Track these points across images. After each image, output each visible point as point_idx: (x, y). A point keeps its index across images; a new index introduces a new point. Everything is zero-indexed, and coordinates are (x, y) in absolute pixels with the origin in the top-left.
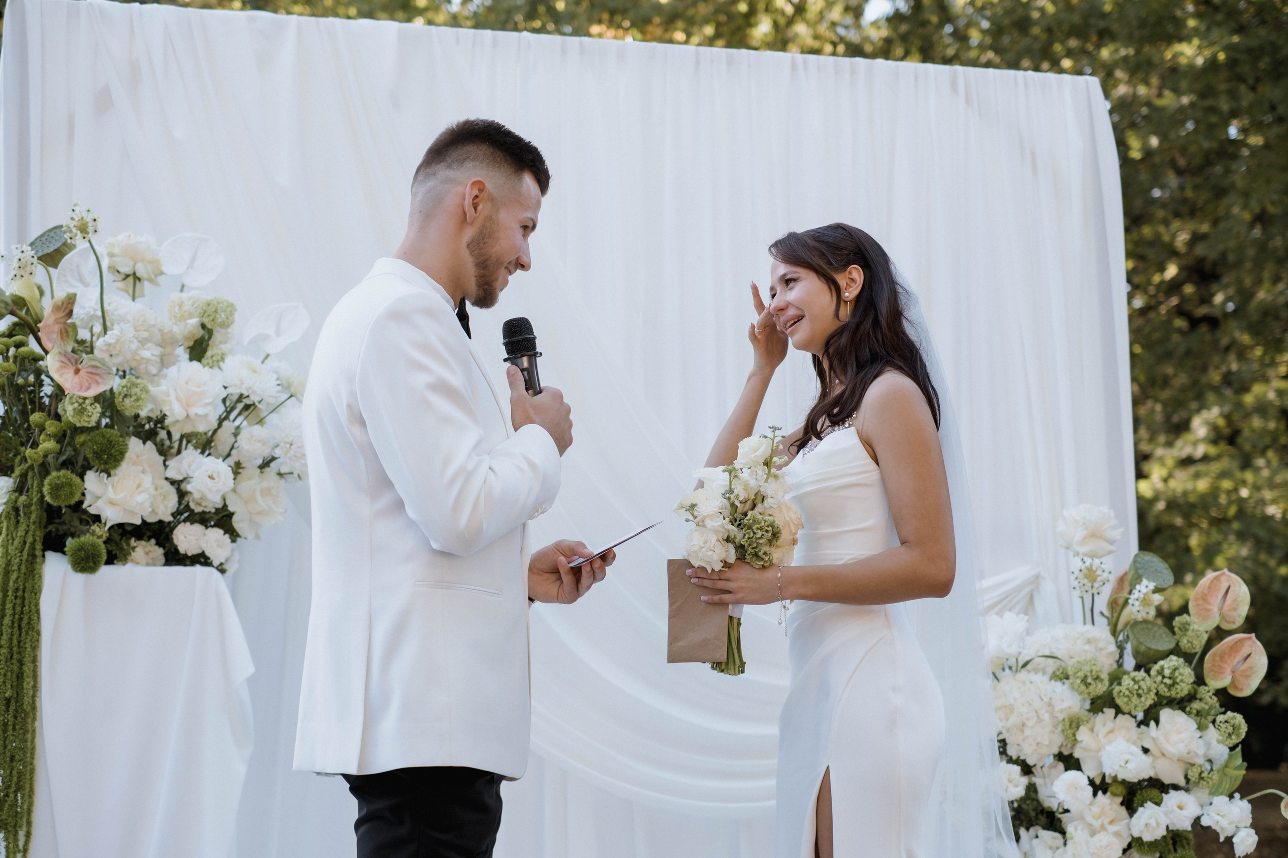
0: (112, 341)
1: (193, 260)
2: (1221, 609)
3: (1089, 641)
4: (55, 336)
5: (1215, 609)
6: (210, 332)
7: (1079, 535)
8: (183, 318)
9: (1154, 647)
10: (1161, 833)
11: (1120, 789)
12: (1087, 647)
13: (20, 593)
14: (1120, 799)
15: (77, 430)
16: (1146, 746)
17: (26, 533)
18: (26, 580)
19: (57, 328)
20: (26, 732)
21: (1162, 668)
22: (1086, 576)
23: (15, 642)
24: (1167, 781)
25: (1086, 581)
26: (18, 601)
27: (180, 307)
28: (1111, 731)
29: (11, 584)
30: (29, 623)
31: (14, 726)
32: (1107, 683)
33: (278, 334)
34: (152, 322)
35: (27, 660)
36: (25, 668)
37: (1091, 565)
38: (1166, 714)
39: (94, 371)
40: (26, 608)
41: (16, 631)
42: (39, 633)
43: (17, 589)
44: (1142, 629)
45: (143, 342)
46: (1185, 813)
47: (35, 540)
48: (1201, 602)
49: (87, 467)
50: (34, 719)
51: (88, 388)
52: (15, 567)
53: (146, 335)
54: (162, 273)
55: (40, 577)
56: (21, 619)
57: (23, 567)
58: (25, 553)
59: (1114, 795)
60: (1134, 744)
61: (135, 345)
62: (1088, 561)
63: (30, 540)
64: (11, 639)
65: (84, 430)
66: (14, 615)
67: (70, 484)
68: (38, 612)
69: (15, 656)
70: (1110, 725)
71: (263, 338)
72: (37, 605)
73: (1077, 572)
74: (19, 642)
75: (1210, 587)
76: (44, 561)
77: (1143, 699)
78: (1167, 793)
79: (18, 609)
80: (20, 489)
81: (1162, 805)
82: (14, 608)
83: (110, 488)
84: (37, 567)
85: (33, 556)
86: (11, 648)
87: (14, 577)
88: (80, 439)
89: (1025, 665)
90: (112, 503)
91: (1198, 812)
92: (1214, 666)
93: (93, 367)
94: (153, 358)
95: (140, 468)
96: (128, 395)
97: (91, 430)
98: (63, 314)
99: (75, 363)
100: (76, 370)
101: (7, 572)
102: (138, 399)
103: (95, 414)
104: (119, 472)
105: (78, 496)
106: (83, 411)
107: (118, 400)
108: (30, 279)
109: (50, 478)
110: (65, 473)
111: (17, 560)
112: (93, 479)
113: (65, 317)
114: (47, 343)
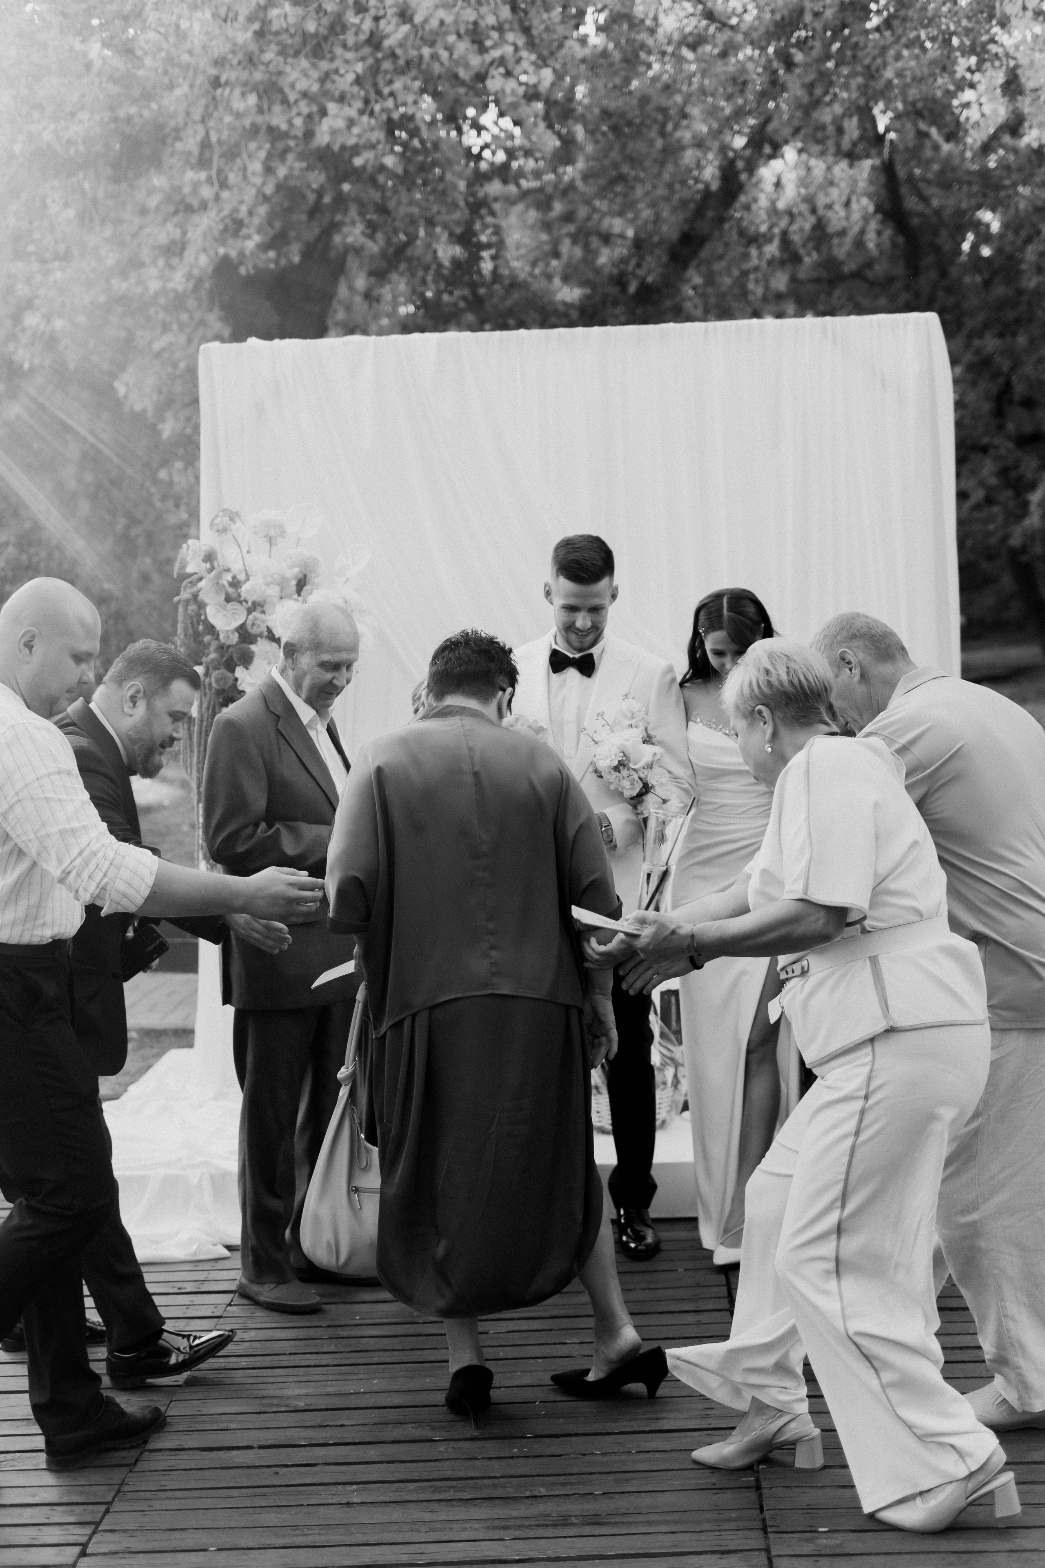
0: (249, 588)
1: (303, 521)
4: (211, 594)
6: (305, 576)
8: (291, 567)
15: (229, 647)
19: (213, 590)
27: (290, 558)
29: (204, 728)
33: (353, 565)
34: (274, 572)
39: (234, 611)
45: (268, 585)
49: (236, 665)
51: (230, 624)
52: (205, 719)
53: (270, 579)
54: (285, 532)
61: (263, 587)
63: (212, 703)
67: (224, 678)
83: (248, 677)
87: (205, 724)
88: (231, 650)
90: (250, 684)
93: (235, 609)
94: (274, 594)
95: (266, 661)
96: (253, 624)
97: (234, 646)
98: (215, 581)
99: (224, 608)
100: (225, 613)
101: (201, 721)
102: (259, 626)
103: (235, 638)
104: (252, 667)
105: (231, 682)
106: (228, 637)
107: (249, 627)
108: (199, 559)
109: (215, 674)
110: (223, 671)
111: (205, 715)
112: (240, 672)
113: (218, 583)
114: (206, 600)
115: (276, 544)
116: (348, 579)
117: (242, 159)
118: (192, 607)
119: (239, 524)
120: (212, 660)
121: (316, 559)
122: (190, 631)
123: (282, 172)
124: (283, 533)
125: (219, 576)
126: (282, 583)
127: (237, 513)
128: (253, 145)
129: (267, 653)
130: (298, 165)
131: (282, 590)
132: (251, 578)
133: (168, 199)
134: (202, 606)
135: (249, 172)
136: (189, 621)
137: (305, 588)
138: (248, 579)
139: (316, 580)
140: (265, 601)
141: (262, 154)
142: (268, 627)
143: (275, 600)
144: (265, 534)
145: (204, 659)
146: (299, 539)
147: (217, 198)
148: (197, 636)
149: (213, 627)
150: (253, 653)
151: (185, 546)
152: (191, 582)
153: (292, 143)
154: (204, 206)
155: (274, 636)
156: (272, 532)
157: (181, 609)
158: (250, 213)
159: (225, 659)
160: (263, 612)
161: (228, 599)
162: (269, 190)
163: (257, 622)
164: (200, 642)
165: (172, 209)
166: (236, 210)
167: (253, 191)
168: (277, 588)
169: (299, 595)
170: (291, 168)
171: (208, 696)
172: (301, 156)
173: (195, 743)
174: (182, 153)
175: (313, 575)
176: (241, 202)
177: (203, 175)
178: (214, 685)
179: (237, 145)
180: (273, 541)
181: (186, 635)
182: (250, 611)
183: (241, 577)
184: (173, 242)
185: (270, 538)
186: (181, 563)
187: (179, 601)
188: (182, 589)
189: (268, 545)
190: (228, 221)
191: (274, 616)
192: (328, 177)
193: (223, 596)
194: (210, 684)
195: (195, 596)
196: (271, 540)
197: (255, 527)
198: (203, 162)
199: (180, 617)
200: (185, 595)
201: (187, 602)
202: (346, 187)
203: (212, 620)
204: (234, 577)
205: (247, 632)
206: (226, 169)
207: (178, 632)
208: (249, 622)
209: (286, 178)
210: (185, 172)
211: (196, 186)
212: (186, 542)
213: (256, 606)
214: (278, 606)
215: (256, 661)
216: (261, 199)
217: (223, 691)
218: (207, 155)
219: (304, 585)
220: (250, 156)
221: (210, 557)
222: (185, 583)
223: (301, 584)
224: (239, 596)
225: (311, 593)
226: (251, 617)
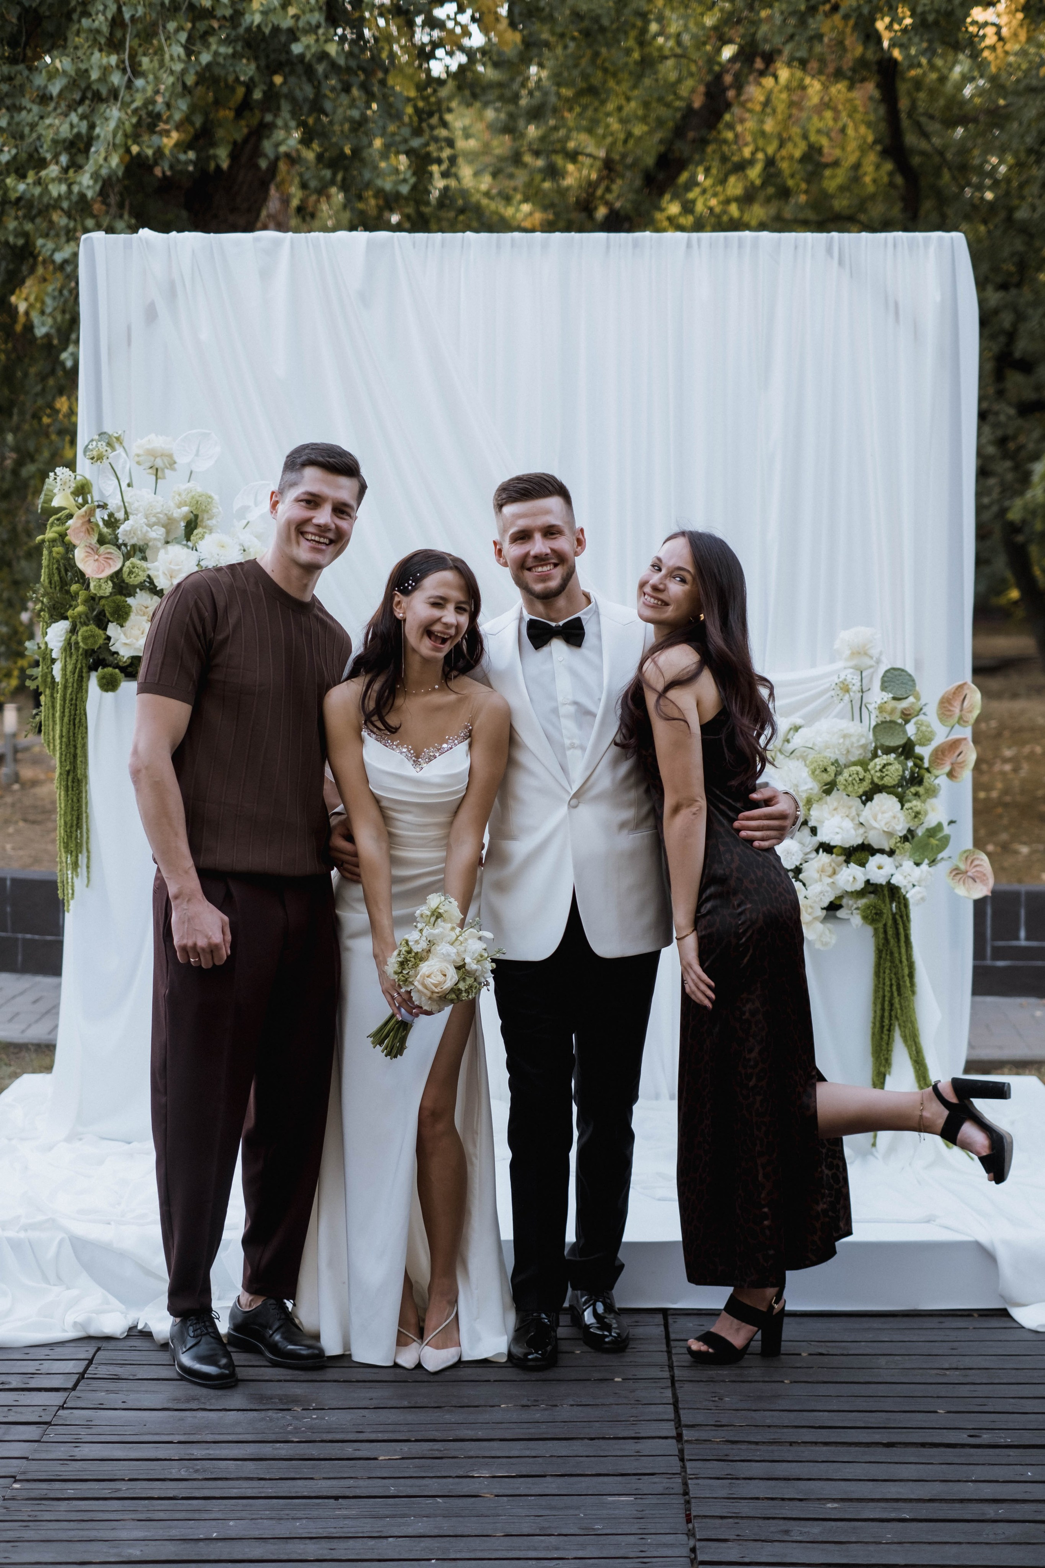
0: (128, 529)
1: (198, 451)
2: (961, 710)
3: (845, 736)
4: (82, 534)
5: (957, 711)
6: (196, 516)
7: (848, 652)
8: (179, 506)
9: (887, 744)
10: (860, 885)
11: (840, 851)
12: (841, 741)
13: (74, 702)
14: (842, 858)
16: (862, 821)
17: (77, 661)
18: (77, 693)
19: (84, 529)
20: (80, 792)
21: (876, 764)
22: (841, 689)
23: (71, 734)
24: (876, 846)
25: (839, 692)
26: (72, 707)
27: (180, 495)
28: (835, 809)
29: (68, 696)
30: (80, 722)
31: (73, 787)
32: (833, 775)
33: (256, 505)
34: (159, 510)
35: (79, 746)
36: (79, 751)
37: (845, 680)
38: (879, 798)
39: (108, 556)
40: (78, 712)
41: (72, 726)
42: (86, 728)
43: (72, 700)
44: (885, 728)
45: (151, 526)
46: (881, 871)
47: (82, 667)
48: (946, 705)
49: (109, 621)
50: (86, 783)
51: (103, 571)
52: (70, 685)
53: (154, 519)
54: (175, 463)
55: (87, 691)
56: (74, 719)
57: (75, 685)
58: (76, 675)
59: (837, 855)
60: (853, 820)
61: (145, 528)
62: (842, 677)
63: (79, 666)
64: (69, 732)
65: (101, 598)
66: (70, 716)
67: (93, 636)
68: (85, 714)
69: (72, 743)
70: (835, 804)
71: (245, 509)
72: (85, 710)
73: (834, 685)
74: (74, 734)
75: (954, 693)
76: (88, 679)
77: (856, 788)
78: (873, 855)
79: (73, 712)
80: (73, 630)
81: (867, 865)
82: (70, 712)
83: (122, 636)
84: (84, 684)
85: (81, 677)
86: (69, 738)
87: (69, 691)
88: (103, 602)
89: (792, 753)
90: (125, 644)
91: (893, 871)
92: (937, 758)
93: (109, 553)
94: (158, 537)
96: (131, 572)
97: (107, 597)
98: (87, 519)
99: (96, 552)
100: (97, 557)
101: (65, 687)
102: (138, 575)
103: (108, 588)
104: (128, 624)
105: (101, 641)
106: (100, 586)
107: (125, 576)
108: (69, 491)
109: (83, 630)
110: (92, 627)
111: (71, 680)
112: (113, 630)
113: (89, 520)
114: (75, 541)
115: (164, 478)
116: (248, 523)
117: (159, 41)
118: (58, 549)
119: (119, 450)
120: (80, 615)
121: (210, 497)
122: (56, 578)
123: (205, 58)
124: (172, 464)
125: (91, 512)
126: (168, 524)
127: (118, 439)
128: (172, 26)
129: (146, 608)
130: (222, 50)
131: (168, 533)
132: (131, 517)
133: (73, 84)
134: (70, 548)
135: (167, 57)
136: (55, 566)
137: (195, 532)
138: (127, 518)
139: (209, 523)
140: (147, 544)
141: (183, 37)
142: (149, 577)
143: (159, 544)
144: (150, 464)
145: (70, 613)
146: (191, 473)
147: (129, 85)
148: (64, 584)
149: (82, 575)
150: (130, 606)
151: (52, 474)
152: (58, 519)
153: (216, 25)
154: (114, 94)
155: (156, 587)
156: (159, 463)
157: (45, 552)
158: (168, 105)
159: (95, 613)
160: (144, 559)
161: (102, 541)
162: (190, 80)
163: (136, 570)
164: (68, 592)
165: (77, 96)
166: (151, 101)
167: (171, 80)
168: (163, 530)
169: (188, 540)
170: (216, 54)
171: (74, 657)
172: (228, 41)
173: (58, 714)
174: (90, 30)
175: (206, 516)
176: (157, 92)
177: (113, 59)
178: (81, 644)
179: (154, 24)
180: (159, 473)
181: (50, 583)
182: (127, 557)
183: (120, 515)
184: (78, 135)
185: (157, 470)
186: (46, 495)
187: (43, 541)
188: (48, 527)
189: (154, 477)
190: (143, 113)
191: (156, 564)
192: (258, 68)
193: (95, 538)
194: (77, 643)
195: (63, 536)
196: (157, 472)
197: (138, 456)
198: (114, 45)
199: (45, 562)
200: (50, 534)
201: (53, 541)
202: (278, 80)
203: (80, 565)
204: (111, 515)
205: (123, 581)
206: (140, 50)
207: (42, 579)
208: (126, 570)
209: (209, 65)
210: (92, 54)
211: (106, 71)
212: (53, 470)
213: (139, 551)
214: (162, 552)
215: (133, 617)
216: (179, 88)
217: (93, 650)
218: (119, 34)
219: (195, 528)
220: (168, 38)
221: (82, 490)
222: (51, 520)
223: (192, 525)
224: (117, 539)
225: (202, 538)
226: (128, 563)
